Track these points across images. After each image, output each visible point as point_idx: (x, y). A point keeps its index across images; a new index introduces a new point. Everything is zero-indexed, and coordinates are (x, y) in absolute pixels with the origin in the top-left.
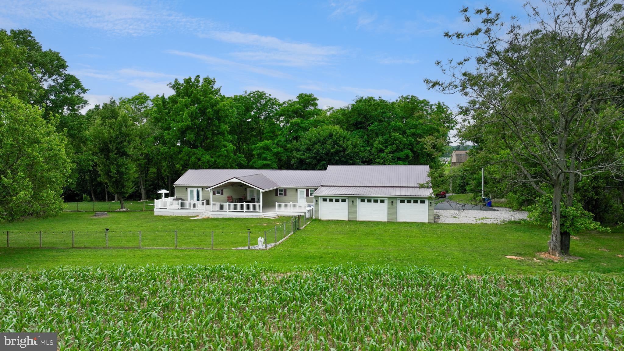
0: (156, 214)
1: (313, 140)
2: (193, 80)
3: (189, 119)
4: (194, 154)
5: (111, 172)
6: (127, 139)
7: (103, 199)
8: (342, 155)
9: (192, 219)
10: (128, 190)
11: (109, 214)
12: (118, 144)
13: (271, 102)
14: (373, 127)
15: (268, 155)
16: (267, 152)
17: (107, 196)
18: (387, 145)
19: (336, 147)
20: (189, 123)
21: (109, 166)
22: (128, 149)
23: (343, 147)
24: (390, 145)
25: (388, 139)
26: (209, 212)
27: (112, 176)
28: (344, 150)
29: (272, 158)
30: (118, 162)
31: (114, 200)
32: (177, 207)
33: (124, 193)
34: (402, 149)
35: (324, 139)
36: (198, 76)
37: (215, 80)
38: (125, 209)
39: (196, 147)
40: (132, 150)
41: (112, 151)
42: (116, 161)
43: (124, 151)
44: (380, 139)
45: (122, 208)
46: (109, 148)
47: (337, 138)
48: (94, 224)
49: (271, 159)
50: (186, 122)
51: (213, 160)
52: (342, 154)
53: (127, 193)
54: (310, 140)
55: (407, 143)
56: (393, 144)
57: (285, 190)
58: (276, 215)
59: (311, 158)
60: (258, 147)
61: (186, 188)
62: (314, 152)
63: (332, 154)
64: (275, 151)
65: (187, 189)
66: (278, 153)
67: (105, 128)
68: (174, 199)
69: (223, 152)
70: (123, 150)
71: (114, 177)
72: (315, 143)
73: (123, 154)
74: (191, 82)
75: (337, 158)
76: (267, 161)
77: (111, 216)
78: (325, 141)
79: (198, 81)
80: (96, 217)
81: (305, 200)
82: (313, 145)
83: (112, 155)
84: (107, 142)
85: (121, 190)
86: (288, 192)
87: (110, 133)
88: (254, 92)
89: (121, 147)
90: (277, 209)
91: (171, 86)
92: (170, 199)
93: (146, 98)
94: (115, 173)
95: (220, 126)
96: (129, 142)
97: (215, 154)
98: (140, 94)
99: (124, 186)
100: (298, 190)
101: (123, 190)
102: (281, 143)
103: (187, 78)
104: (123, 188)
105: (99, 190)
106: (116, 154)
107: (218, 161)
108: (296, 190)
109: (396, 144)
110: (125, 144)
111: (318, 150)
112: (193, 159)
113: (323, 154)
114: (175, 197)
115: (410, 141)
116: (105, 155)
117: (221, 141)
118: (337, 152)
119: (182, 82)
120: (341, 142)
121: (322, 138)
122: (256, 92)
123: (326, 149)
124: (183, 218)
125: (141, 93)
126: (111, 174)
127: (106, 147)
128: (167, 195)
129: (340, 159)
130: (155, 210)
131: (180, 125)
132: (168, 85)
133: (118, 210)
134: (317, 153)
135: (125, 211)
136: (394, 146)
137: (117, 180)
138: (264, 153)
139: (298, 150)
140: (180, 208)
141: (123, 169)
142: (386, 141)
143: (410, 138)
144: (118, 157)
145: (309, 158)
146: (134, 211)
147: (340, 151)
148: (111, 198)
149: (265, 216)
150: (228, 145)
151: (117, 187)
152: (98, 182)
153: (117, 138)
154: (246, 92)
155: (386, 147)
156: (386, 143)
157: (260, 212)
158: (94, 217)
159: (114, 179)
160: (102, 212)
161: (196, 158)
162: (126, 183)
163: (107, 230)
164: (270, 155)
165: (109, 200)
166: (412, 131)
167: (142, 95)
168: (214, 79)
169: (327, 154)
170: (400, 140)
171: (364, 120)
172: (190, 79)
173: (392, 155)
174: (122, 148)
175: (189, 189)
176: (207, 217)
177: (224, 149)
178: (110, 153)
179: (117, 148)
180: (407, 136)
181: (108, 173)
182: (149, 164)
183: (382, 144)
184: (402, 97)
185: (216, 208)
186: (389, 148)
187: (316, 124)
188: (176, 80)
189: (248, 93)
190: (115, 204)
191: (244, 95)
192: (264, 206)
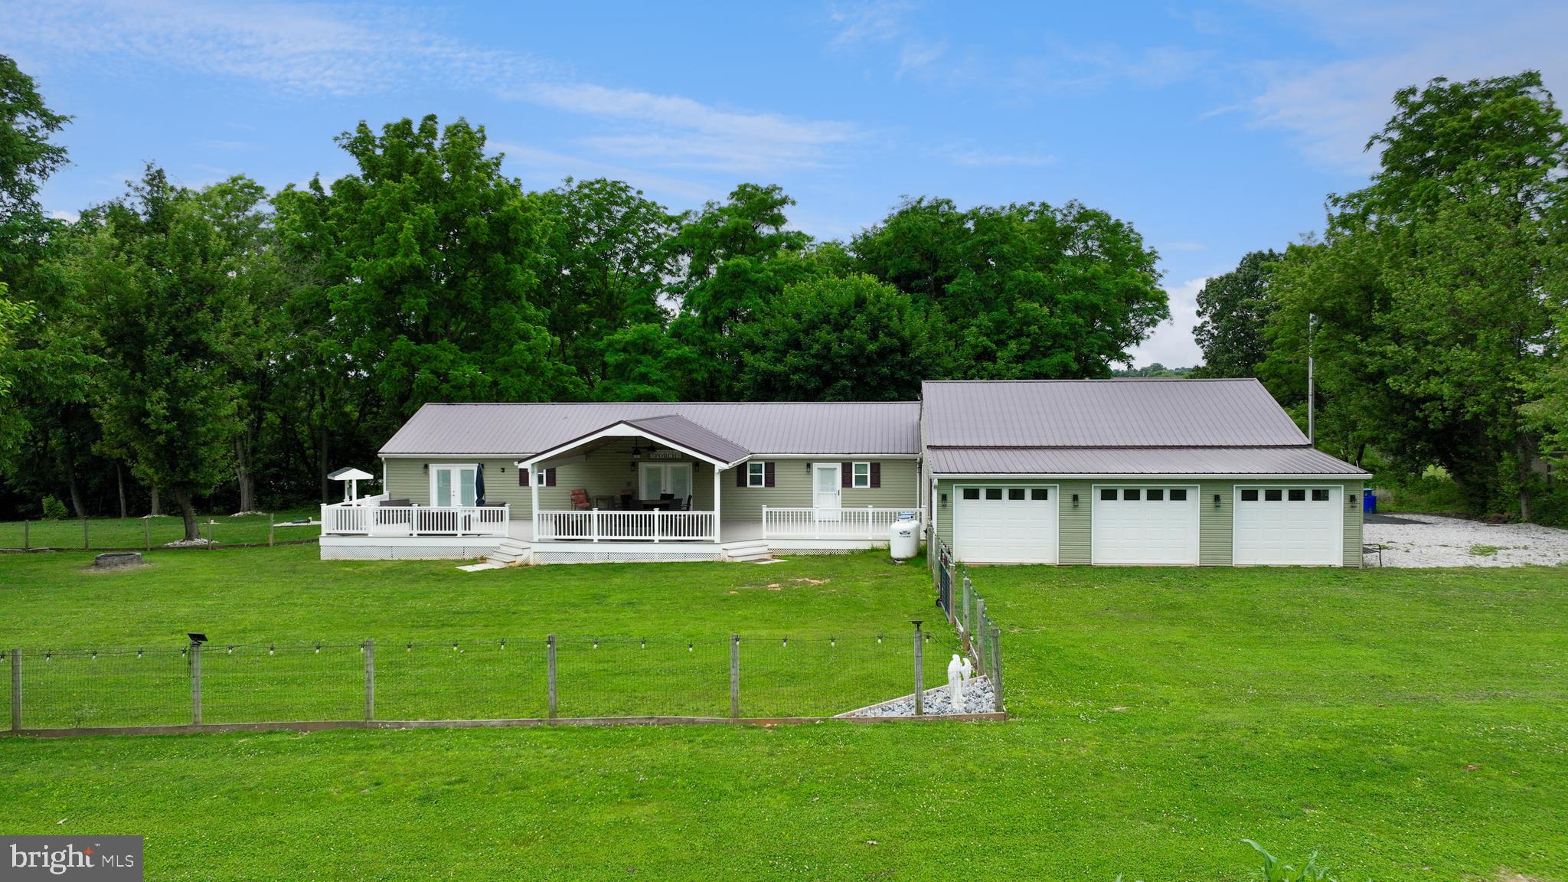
0: (325, 555)
1: (806, 317)
2: (415, 129)
3: (417, 248)
4: (427, 359)
5: (147, 414)
6: (209, 300)
7: (110, 511)
8: (899, 363)
9: (469, 569)
10: (212, 475)
11: (146, 558)
12: (177, 316)
13: (642, 213)
14: (960, 284)
15: (650, 366)
16: (647, 359)
17: (123, 502)
18: (1003, 337)
19: (881, 335)
20: (417, 258)
21: (141, 393)
22: (213, 335)
23: (901, 339)
24: (1010, 338)
25: (1003, 322)
26: (527, 545)
27: (154, 427)
28: (905, 347)
29: (664, 376)
30: (175, 381)
31: (149, 512)
32: (403, 529)
33: (198, 485)
34: (1049, 348)
35: (842, 314)
36: (432, 118)
37: (486, 133)
38: (197, 542)
39: (431, 338)
40: (226, 336)
41: (154, 341)
42: (169, 375)
43: (200, 341)
44: (983, 319)
45: (189, 536)
46: (143, 329)
47: (881, 310)
48: (98, 597)
49: (661, 381)
50: (406, 255)
51: (489, 378)
52: (899, 358)
53: (207, 486)
54: (797, 316)
55: (1064, 331)
56: (1019, 334)
57: (770, 466)
58: (765, 549)
59: (806, 370)
60: (618, 342)
61: (425, 464)
62: (812, 352)
63: (869, 358)
64: (672, 353)
65: (426, 467)
66: (681, 361)
67: (129, 262)
68: (382, 503)
69: (520, 352)
70: (193, 337)
71: (161, 433)
72: (813, 326)
73: (196, 351)
74: (410, 133)
75: (885, 370)
76: (649, 384)
77: (159, 566)
78: (843, 321)
79: (432, 134)
80: (102, 571)
81: (839, 498)
82: (806, 332)
83: (154, 355)
84: (136, 310)
85: (186, 474)
86: (779, 474)
87: (146, 281)
88: (592, 184)
89: (187, 327)
90: (766, 531)
91: (345, 142)
92: (370, 502)
93: (255, 192)
94: (165, 417)
95: (508, 272)
96: (214, 310)
97: (492, 362)
98: (234, 180)
99: (196, 464)
100: (816, 466)
101: (192, 475)
102: (689, 330)
103: (396, 120)
104: (195, 469)
105: (94, 482)
106: (169, 352)
107: (505, 381)
108: (809, 466)
109: (1028, 336)
110: (202, 315)
111: (827, 347)
112: (423, 375)
113: (842, 357)
114: (385, 496)
115: (1072, 326)
116: (128, 355)
117: (514, 319)
118: (884, 353)
119: (378, 132)
120: (895, 323)
121: (835, 311)
122: (598, 182)
123: (850, 342)
124: (433, 567)
125: (235, 175)
126: (149, 421)
127: (134, 330)
128: (364, 489)
129: (893, 374)
130: (322, 541)
131: (382, 265)
132: (336, 139)
133: (177, 543)
134: (826, 353)
135: (204, 548)
136: (1024, 339)
137: (171, 441)
138: (639, 362)
139: (755, 349)
140: (416, 532)
141: (193, 405)
142: (1000, 326)
143: (1074, 318)
144: (177, 362)
145: (796, 370)
146: (236, 546)
147: (892, 350)
148: (140, 508)
149: (731, 553)
150: (534, 333)
151: (173, 467)
152: (93, 457)
153: (174, 295)
154: (569, 180)
155: (1001, 344)
156: (999, 331)
157: (712, 542)
158: (92, 571)
159: (161, 439)
160: (125, 553)
161: (433, 372)
162: (203, 451)
163: (198, 638)
164: (659, 366)
165: (129, 515)
166: (1079, 295)
167: (240, 182)
168: (481, 130)
169: (853, 359)
170: (1043, 322)
171: (926, 266)
172: (407, 123)
173: (1020, 366)
174: (190, 330)
175: (434, 469)
176: (519, 561)
177: (521, 346)
178: (144, 347)
179: (173, 331)
180: (1063, 310)
181: (137, 418)
182: (263, 398)
183: (987, 335)
184: (1012, 206)
185: (549, 531)
186: (1013, 345)
187: (792, 274)
188: (361, 125)
189: (574, 185)
190: (157, 526)
191: (562, 188)
192: (725, 521)
